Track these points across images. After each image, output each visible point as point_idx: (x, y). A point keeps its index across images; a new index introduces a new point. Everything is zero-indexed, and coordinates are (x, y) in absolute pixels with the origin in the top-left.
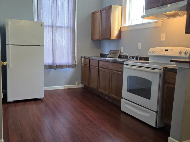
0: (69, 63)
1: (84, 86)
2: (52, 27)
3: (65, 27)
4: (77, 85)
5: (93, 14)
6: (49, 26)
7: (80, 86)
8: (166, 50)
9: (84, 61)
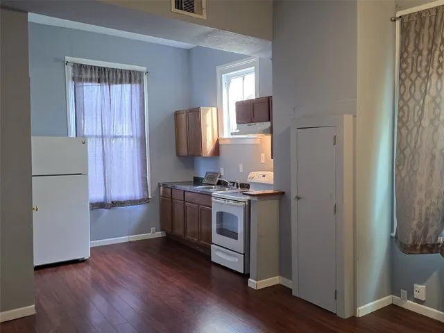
0: (135, 197)
1: (167, 233)
2: (103, 137)
3: (126, 137)
4: (153, 233)
5: (177, 114)
6: (97, 137)
7: (159, 234)
8: (264, 176)
9: (163, 191)
